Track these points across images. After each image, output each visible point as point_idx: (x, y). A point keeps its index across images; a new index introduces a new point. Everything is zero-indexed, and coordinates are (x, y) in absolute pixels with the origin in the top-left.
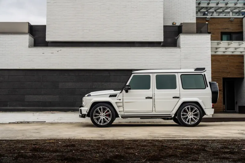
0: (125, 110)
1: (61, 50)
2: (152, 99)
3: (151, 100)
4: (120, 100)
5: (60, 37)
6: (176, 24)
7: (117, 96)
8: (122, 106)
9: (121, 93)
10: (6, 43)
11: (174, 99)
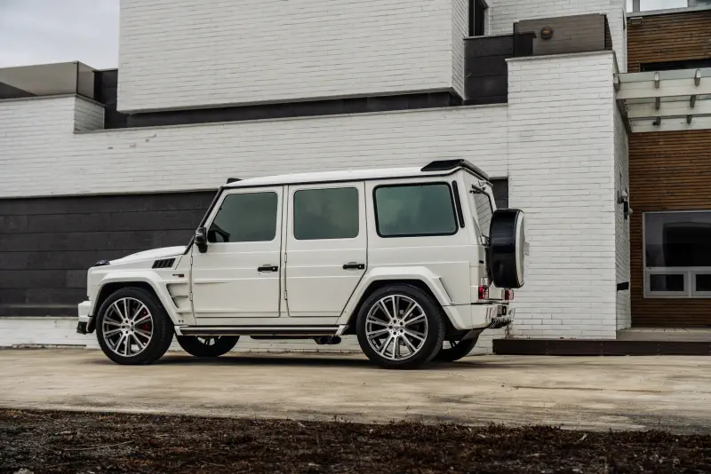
0: (197, 309)
1: (155, 136)
2: (278, 273)
3: (274, 276)
4: (182, 276)
5: (154, 96)
6: (552, 32)
7: (175, 263)
8: (187, 297)
9: (186, 253)
10: (22, 125)
11: (347, 271)
